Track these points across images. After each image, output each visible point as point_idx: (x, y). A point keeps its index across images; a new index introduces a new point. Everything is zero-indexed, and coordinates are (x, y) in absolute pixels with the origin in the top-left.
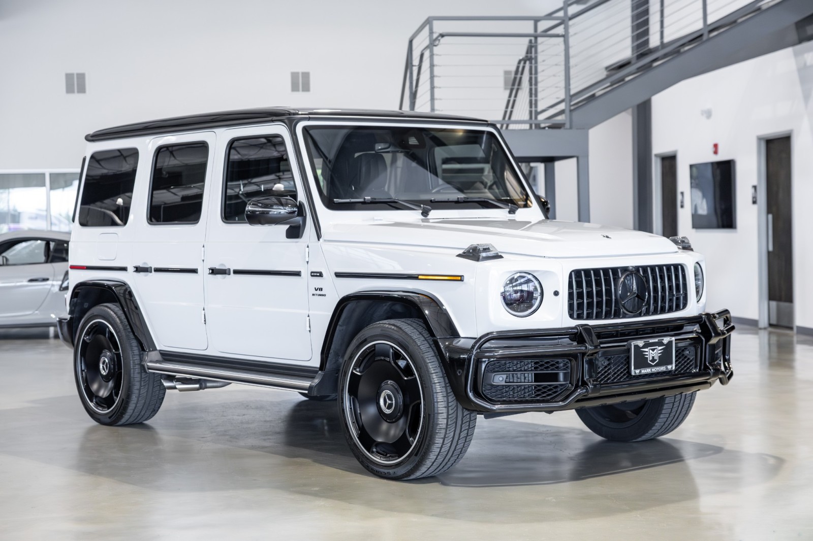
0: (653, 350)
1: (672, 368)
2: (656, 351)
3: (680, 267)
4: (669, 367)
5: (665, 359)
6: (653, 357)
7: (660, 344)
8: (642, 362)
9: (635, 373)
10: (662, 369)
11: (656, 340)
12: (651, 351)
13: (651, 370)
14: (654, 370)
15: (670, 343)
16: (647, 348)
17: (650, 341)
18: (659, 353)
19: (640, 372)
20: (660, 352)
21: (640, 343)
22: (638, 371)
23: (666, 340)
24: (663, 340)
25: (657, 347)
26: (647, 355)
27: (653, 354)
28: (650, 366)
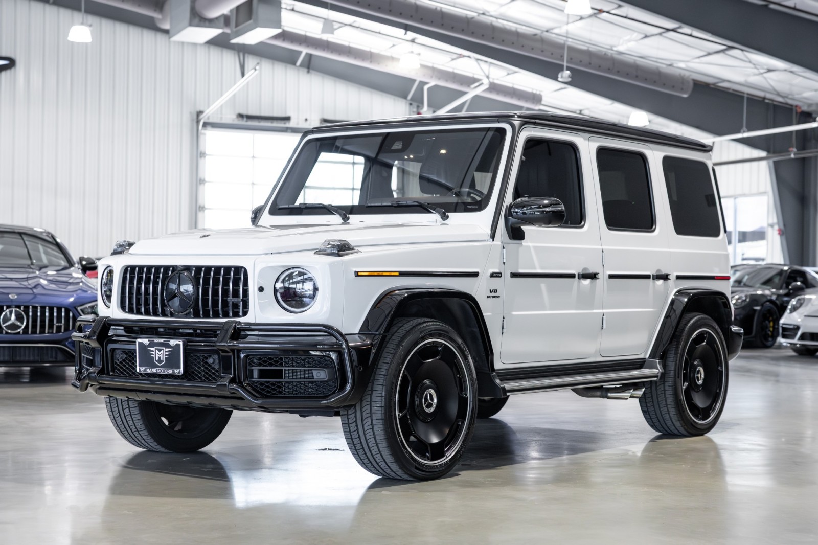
0: (160, 350)
1: (179, 372)
2: (162, 352)
3: (243, 270)
4: (176, 371)
5: (172, 361)
6: (160, 358)
7: (167, 346)
8: (148, 360)
9: (140, 370)
10: (169, 371)
11: (162, 341)
12: (157, 351)
13: (157, 370)
14: (160, 371)
15: (178, 345)
16: (154, 347)
17: (155, 341)
18: (166, 355)
19: (145, 370)
20: (167, 353)
21: (146, 341)
22: (142, 369)
23: (173, 342)
24: (169, 341)
25: (164, 348)
26: (154, 355)
27: (160, 354)
28: (155, 366)
